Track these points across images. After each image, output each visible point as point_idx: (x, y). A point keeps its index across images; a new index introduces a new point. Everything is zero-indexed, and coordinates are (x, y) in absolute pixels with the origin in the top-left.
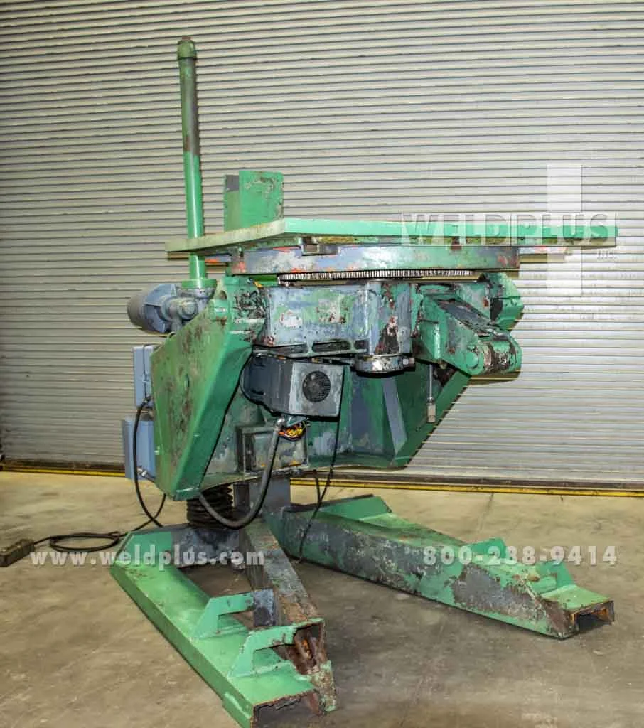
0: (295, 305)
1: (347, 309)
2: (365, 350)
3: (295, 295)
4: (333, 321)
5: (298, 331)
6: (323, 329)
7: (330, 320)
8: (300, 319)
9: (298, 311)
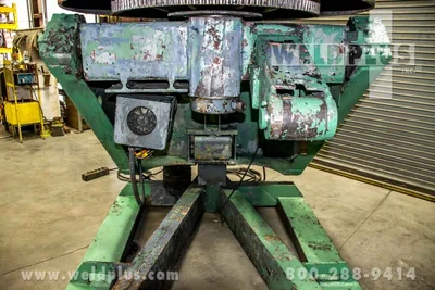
0: (106, 41)
1: (164, 47)
2: (186, 91)
3: (107, 30)
4: (148, 58)
5: (111, 68)
6: (139, 66)
7: (145, 57)
8: (113, 55)
9: (110, 48)
